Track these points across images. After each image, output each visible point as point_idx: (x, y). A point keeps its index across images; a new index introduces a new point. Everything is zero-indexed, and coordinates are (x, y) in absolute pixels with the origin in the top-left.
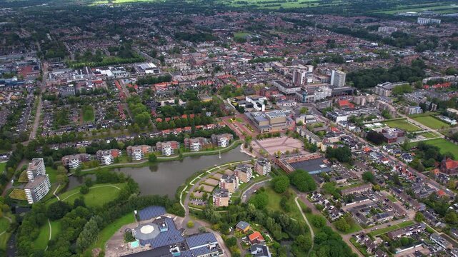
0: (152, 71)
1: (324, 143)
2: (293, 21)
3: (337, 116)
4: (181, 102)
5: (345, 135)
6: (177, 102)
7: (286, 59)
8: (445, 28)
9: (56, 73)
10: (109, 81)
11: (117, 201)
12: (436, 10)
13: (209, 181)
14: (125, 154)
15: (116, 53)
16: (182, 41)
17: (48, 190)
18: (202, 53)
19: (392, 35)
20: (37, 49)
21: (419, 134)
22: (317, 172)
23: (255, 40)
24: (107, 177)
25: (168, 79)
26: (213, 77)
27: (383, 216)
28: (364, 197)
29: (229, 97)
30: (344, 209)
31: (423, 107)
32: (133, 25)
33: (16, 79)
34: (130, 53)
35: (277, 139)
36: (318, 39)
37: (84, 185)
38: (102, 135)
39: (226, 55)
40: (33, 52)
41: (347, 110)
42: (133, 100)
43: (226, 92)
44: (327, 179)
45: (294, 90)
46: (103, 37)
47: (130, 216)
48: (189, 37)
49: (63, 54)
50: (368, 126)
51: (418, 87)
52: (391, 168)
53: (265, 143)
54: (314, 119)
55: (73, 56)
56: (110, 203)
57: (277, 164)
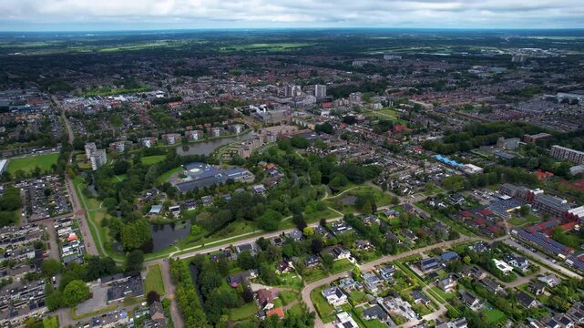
1: (313, 125)
3: (322, 112)
5: (328, 121)
7: (278, 84)
8: (404, 61)
17: (106, 162)
19: (363, 66)
22: (309, 138)
23: (248, 73)
26: (217, 97)
28: (342, 147)
29: (235, 107)
30: (330, 153)
31: (383, 104)
35: (278, 126)
41: (329, 108)
43: (232, 105)
51: (381, 94)
52: (360, 133)
53: (269, 129)
57: (281, 138)
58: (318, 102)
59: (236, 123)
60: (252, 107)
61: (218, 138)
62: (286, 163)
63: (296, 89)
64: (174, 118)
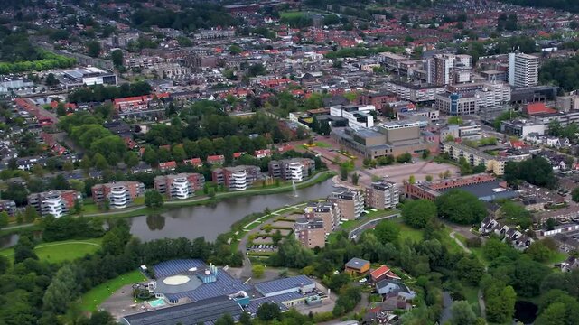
1: (500, 159)
3: (525, 125)
7: (409, 50)
22: (488, 198)
29: (293, 111)
35: (405, 164)
39: (270, 48)
41: (543, 116)
45: (431, 94)
54: (478, 133)
57: (410, 194)
58: (516, 101)
59: (291, 155)
60: (336, 112)
61: (241, 196)
62: (422, 265)
63: (457, 65)
64: (128, 140)
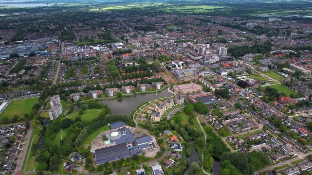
0: (121, 47)
1: (214, 87)
2: (200, 19)
3: (222, 72)
4: (136, 64)
5: (226, 82)
6: (134, 64)
8: (284, 23)
9: (68, 48)
10: (97, 52)
11: (99, 119)
12: (279, 14)
13: (150, 108)
14: (104, 93)
15: (102, 37)
16: (138, 31)
17: (61, 112)
18: (149, 37)
19: (255, 27)
20: (59, 35)
21: (267, 82)
22: (210, 103)
23: (178, 30)
24: (94, 106)
25: (130, 51)
26: (154, 50)
27: (245, 127)
28: (235, 117)
29: (163, 61)
30: (224, 123)
31: (270, 67)
32: (112, 22)
33: (47, 52)
34: (110, 38)
35: (189, 84)
36: (213, 30)
37: (81, 110)
38: (92, 82)
40: (56, 36)
41: (227, 69)
42: (110, 63)
43: (161, 59)
44: (215, 107)
45: (198, 58)
46: (95, 29)
47: (105, 127)
48: (142, 29)
49: (73, 38)
50: (239, 77)
51: (267, 56)
52: (251, 101)
53: (181, 87)
54: (209, 73)
55: (78, 39)
56: (95, 120)
57: (188, 100)
59: (158, 80)
